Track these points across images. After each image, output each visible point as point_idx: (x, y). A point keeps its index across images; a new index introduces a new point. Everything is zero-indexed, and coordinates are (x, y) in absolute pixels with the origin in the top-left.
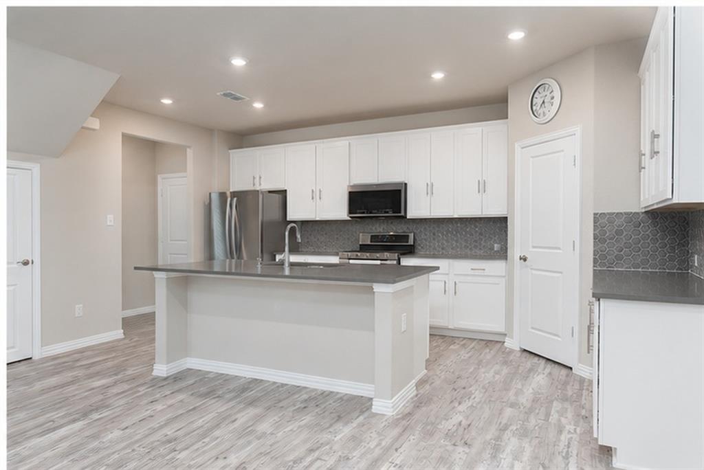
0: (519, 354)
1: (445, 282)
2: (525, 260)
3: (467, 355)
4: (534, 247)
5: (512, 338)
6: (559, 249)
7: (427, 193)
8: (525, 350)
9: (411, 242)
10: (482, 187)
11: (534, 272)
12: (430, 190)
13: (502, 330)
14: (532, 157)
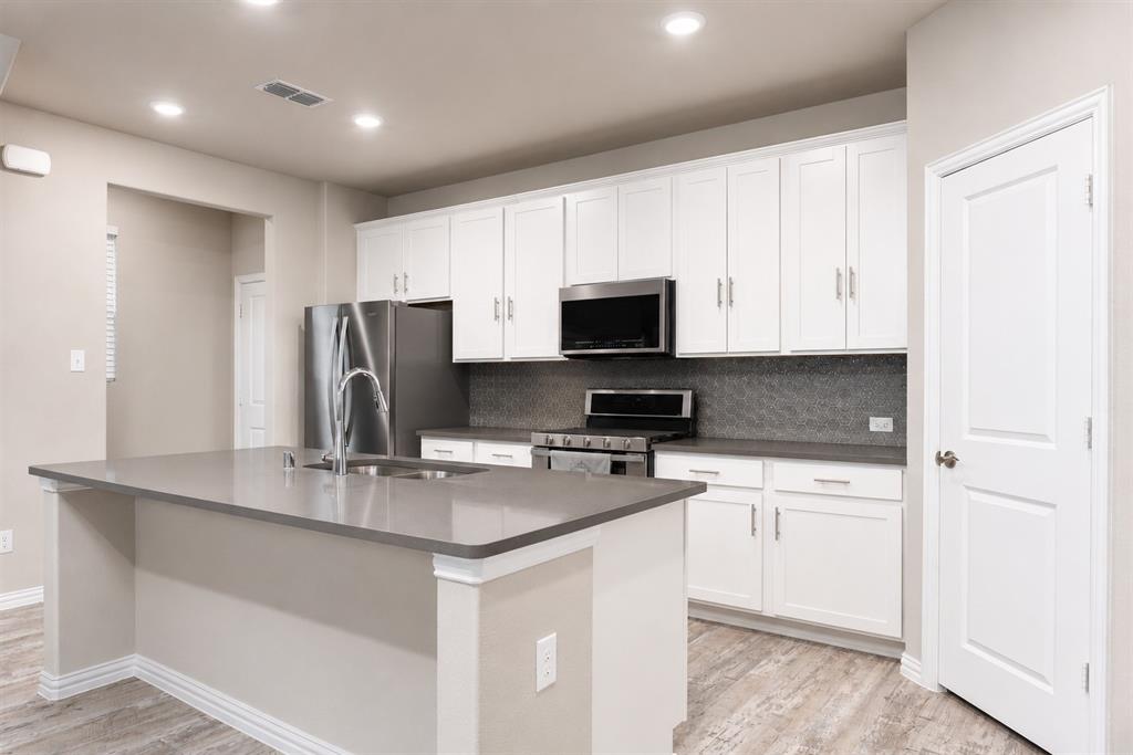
0: (933, 701)
1: (754, 510)
2: (951, 464)
3: (789, 704)
4: (973, 430)
5: (919, 657)
6: (1043, 437)
7: (720, 302)
8: (950, 693)
9: (686, 411)
10: (846, 285)
11: (974, 495)
12: (726, 294)
13: (894, 632)
14: (969, 198)
